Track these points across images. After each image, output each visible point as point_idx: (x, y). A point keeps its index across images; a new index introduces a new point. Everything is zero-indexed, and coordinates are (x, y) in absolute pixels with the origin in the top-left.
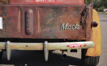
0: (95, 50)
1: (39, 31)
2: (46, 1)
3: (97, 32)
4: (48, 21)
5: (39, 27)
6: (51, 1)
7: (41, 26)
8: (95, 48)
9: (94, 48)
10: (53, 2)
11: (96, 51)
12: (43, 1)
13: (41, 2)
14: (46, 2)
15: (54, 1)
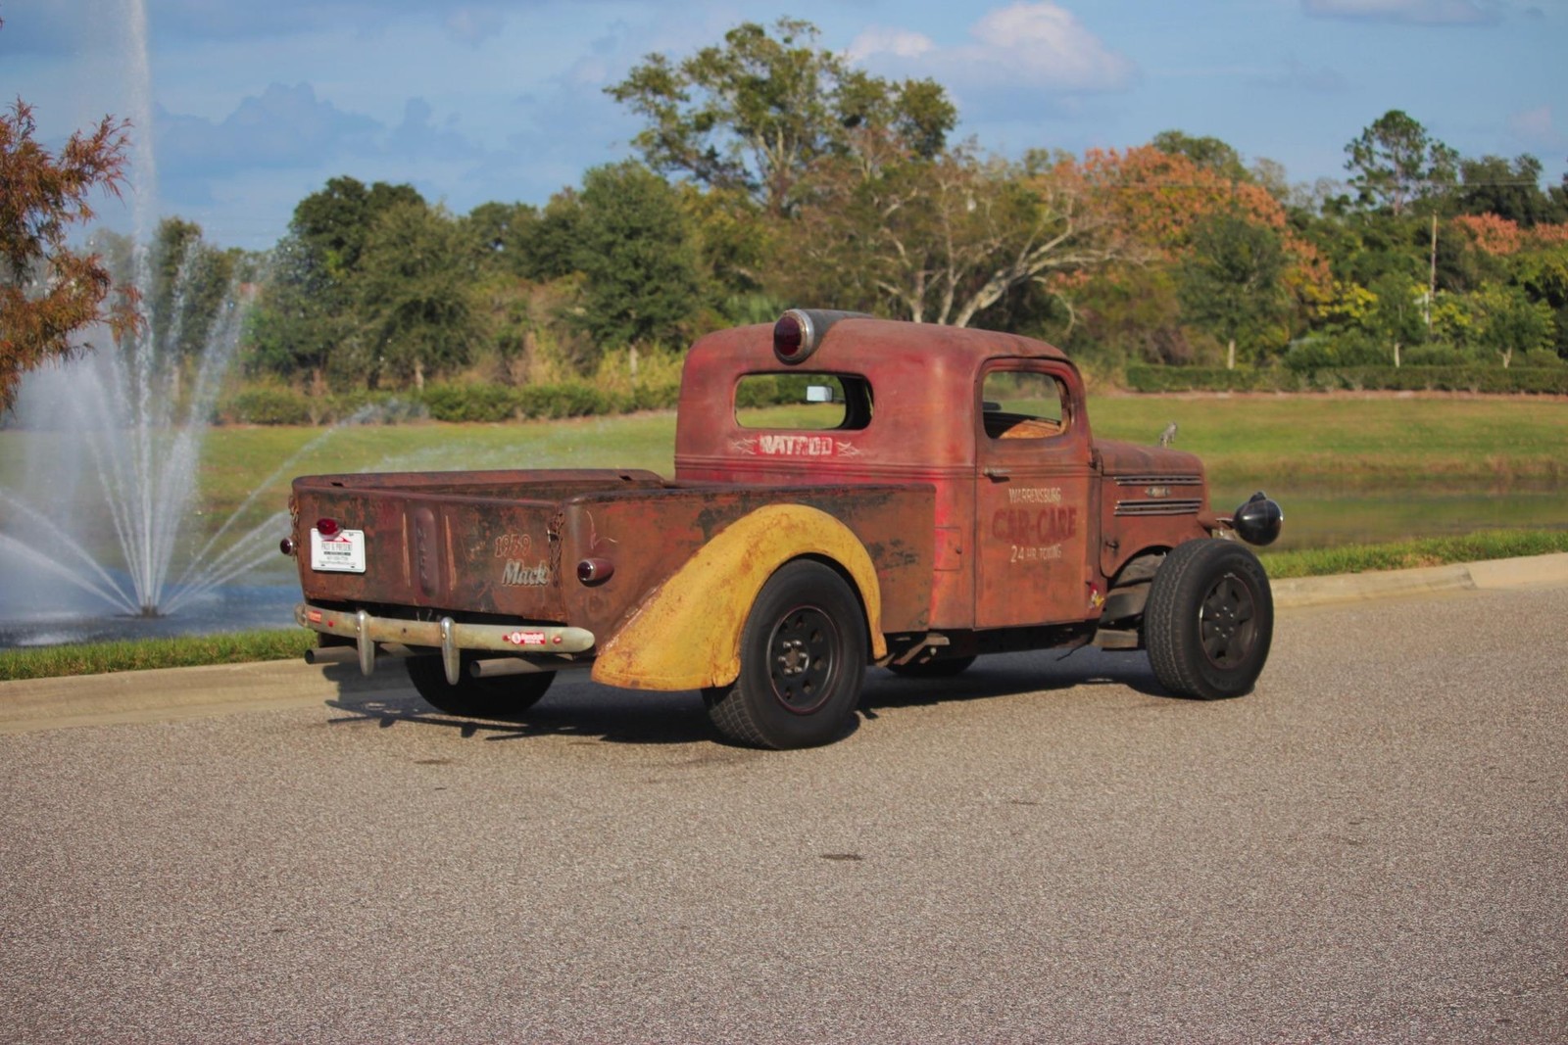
0: (630, 665)
1: (453, 584)
2: (798, 453)
3: (680, 600)
4: (473, 550)
5: (453, 570)
6: (818, 453)
7: (456, 566)
8: (630, 656)
9: (624, 658)
10: (825, 456)
11: (633, 669)
12: (789, 453)
13: (782, 456)
14: (801, 455)
15: (829, 452)
